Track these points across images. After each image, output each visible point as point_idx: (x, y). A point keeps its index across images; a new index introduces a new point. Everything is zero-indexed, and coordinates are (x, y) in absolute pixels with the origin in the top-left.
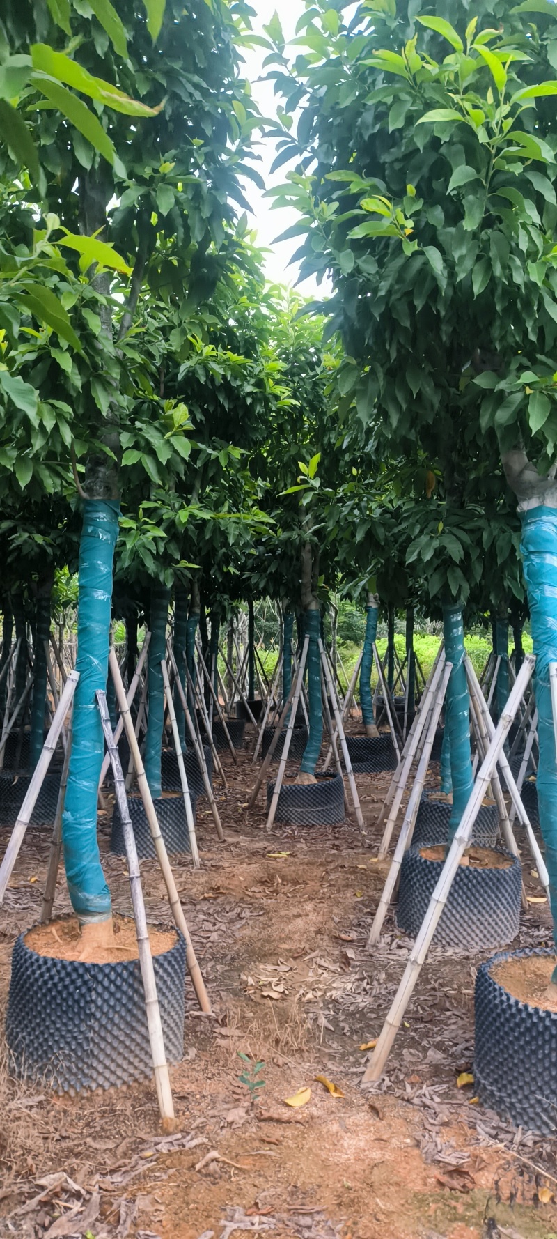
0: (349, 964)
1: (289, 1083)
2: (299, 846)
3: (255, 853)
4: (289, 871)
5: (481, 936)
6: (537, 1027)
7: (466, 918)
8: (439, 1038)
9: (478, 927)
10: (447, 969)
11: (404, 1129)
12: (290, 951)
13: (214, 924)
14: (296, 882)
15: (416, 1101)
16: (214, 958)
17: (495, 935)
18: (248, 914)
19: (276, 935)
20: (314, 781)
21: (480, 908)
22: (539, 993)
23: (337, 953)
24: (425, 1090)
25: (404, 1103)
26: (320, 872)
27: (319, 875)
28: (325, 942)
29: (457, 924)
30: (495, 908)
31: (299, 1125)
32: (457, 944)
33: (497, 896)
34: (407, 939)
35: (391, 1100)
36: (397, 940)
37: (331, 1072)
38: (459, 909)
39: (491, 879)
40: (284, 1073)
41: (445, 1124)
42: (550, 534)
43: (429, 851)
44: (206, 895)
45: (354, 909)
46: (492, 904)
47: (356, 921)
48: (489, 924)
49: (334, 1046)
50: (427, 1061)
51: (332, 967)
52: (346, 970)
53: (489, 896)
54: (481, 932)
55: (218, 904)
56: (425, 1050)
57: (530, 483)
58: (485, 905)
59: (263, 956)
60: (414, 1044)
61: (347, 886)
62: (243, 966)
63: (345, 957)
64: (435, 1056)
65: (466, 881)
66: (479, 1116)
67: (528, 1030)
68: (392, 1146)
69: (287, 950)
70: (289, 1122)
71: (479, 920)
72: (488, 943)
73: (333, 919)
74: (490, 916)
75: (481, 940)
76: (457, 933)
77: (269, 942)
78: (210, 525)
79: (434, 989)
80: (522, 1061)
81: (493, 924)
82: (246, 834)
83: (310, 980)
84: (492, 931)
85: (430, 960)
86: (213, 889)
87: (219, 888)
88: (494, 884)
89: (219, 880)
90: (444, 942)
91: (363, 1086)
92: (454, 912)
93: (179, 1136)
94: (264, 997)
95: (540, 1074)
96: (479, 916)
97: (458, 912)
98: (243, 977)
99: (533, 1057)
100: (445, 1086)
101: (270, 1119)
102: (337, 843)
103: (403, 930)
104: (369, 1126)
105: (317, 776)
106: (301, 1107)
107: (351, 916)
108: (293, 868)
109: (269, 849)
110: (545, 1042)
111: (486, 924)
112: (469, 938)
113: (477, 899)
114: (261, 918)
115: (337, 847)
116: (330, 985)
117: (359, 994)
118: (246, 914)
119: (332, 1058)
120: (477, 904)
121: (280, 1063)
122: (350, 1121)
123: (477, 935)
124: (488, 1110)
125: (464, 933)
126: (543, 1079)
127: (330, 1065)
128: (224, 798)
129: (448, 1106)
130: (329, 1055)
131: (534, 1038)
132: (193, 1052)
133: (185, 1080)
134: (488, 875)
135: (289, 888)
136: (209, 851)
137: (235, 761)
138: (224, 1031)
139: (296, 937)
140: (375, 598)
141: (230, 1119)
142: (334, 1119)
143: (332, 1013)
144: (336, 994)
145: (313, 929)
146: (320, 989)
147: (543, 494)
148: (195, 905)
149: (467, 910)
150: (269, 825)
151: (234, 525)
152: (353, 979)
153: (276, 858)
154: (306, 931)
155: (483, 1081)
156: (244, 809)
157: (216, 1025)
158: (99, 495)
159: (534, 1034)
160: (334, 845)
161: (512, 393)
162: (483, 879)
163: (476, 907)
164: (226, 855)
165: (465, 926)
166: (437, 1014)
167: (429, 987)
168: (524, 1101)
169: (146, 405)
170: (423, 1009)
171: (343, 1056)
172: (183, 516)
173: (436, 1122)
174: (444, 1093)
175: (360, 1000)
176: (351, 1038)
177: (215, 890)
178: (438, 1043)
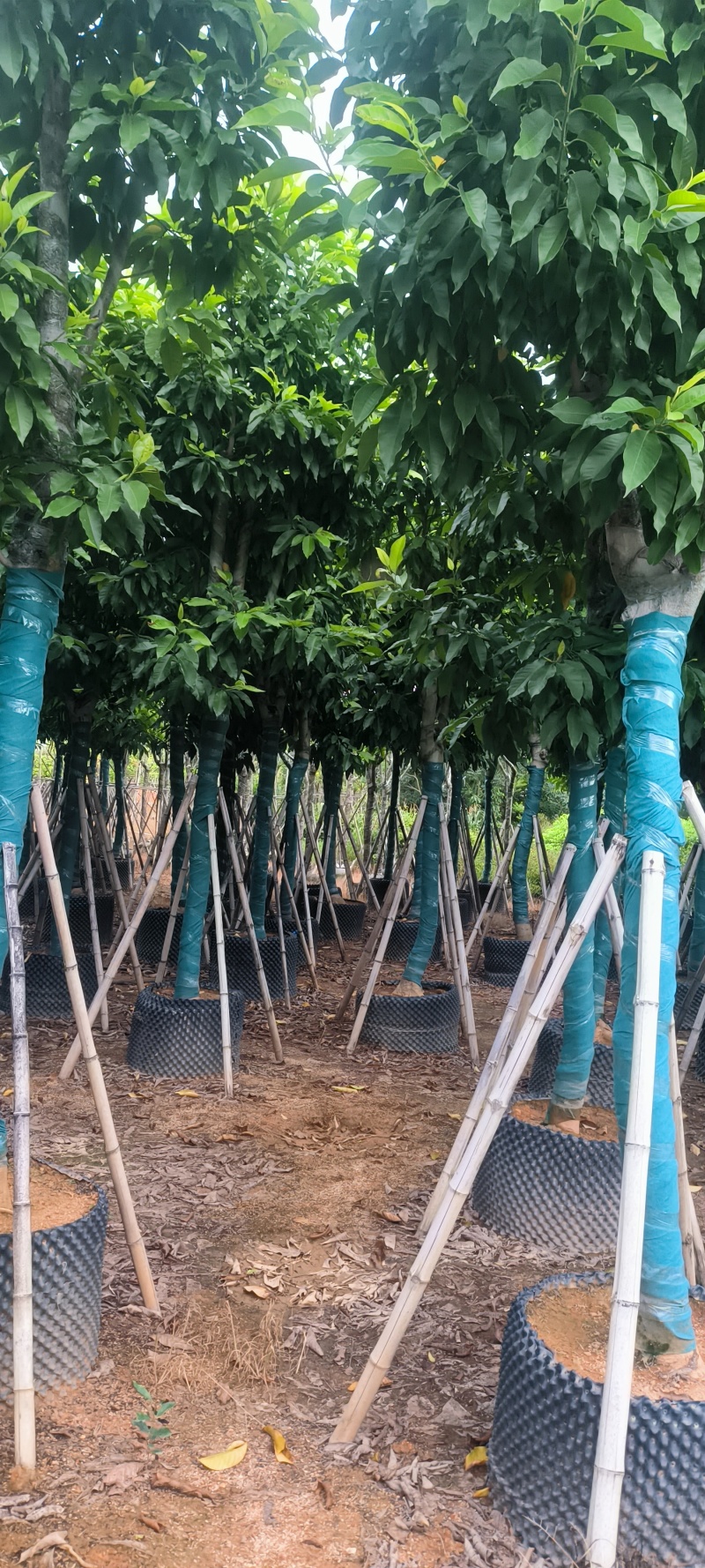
0: (383, 1257)
1: (225, 1429)
2: (381, 1079)
3: (318, 1083)
4: (352, 1113)
5: (581, 1234)
6: (570, 1401)
7: (562, 1207)
8: (470, 1385)
9: (577, 1222)
10: (520, 1277)
11: (355, 1530)
12: (308, 1228)
13: (220, 1179)
14: (358, 1130)
15: (393, 1484)
16: (200, 1228)
17: (603, 1236)
18: (272, 1168)
19: (297, 1203)
20: (418, 992)
21: (583, 1195)
22: (597, 1344)
23: (373, 1237)
24: (414, 1467)
25: (376, 1485)
26: (392, 1118)
27: (391, 1122)
28: (363, 1220)
29: (548, 1215)
30: (605, 1197)
31: (207, 1502)
32: (547, 1243)
33: (608, 1181)
34: (478, 1228)
35: (356, 1478)
36: (463, 1228)
37: (292, 1419)
38: (553, 1193)
39: (602, 1157)
40: (223, 1414)
41: (419, 1530)
42: (664, 657)
43: (528, 1107)
44: (225, 1136)
45: (420, 1176)
46: (601, 1191)
47: (416, 1194)
48: (595, 1219)
49: (313, 1380)
50: (438, 1419)
51: (358, 1259)
52: (378, 1264)
53: (597, 1180)
54: (582, 1229)
55: (238, 1150)
56: (444, 1399)
57: (643, 576)
58: (590, 1192)
59: (267, 1231)
60: (431, 1388)
61: (423, 1142)
62: (234, 1244)
63: (381, 1245)
64: (454, 1412)
65: (565, 1155)
66: (480, 1521)
67: (557, 1403)
68: (327, 1556)
69: (304, 1227)
70: (193, 1495)
71: (580, 1212)
72: (591, 1246)
73: (384, 1188)
74: (597, 1208)
75: (580, 1240)
76: (547, 1227)
77: (283, 1212)
78: (283, 635)
79: (490, 1307)
80: (545, 1449)
81: (601, 1219)
82: (317, 1057)
83: (323, 1273)
84: (599, 1230)
85: (500, 1263)
86: (238, 1128)
87: (245, 1128)
88: (605, 1163)
89: (253, 1116)
90: (528, 1238)
91: (328, 1449)
92: (545, 1197)
93: (26, 1498)
94: (246, 1292)
95: (568, 1474)
96: (581, 1207)
97: (550, 1197)
98: (229, 1260)
99: (560, 1445)
100: (447, 1463)
101: (167, 1487)
102: (434, 1079)
103: (477, 1215)
104: (305, 1517)
105: (425, 987)
106: (224, 1472)
107: (412, 1186)
108: (360, 1109)
109: (338, 1079)
110: (578, 1426)
111: (590, 1218)
112: (563, 1236)
113: (579, 1183)
114: (287, 1177)
115: (431, 1086)
116: (346, 1285)
117: (380, 1303)
118: (270, 1168)
119: (302, 1398)
120: (579, 1189)
121: (224, 1399)
122: (280, 1506)
123: (575, 1234)
124: (495, 1513)
125: (558, 1229)
126: (570, 1482)
127: (294, 1410)
128: (307, 1004)
129: (439, 1497)
130: (300, 1392)
131: (563, 1418)
132: (107, 1366)
133: (78, 1407)
134: (597, 1150)
135: (346, 1136)
136: (256, 1075)
137: (343, 959)
138: (164, 1339)
139: (325, 1209)
140: (541, 755)
141: (109, 1480)
142: (260, 1500)
143: (333, 1328)
144: (348, 1299)
145: (352, 1199)
146: (329, 1290)
147: (660, 594)
148: (207, 1148)
149: (564, 1196)
150: (351, 1047)
151: (315, 639)
152: (381, 1279)
153: (342, 1093)
154: (342, 1202)
155: (494, 1467)
156: (328, 1022)
157: (159, 1329)
158: (25, 561)
159: (564, 1411)
160: (429, 1082)
161: (609, 432)
162: (591, 1155)
163: (576, 1193)
164: (276, 1082)
165: (560, 1218)
166: (481, 1346)
167: (484, 1303)
168: (542, 1509)
169: (201, 465)
170: (463, 1336)
171: (321, 1396)
172: (241, 621)
173: (404, 1526)
174: (443, 1475)
175: (378, 1313)
176: (342, 1370)
177: (241, 1130)
178: (466, 1392)
